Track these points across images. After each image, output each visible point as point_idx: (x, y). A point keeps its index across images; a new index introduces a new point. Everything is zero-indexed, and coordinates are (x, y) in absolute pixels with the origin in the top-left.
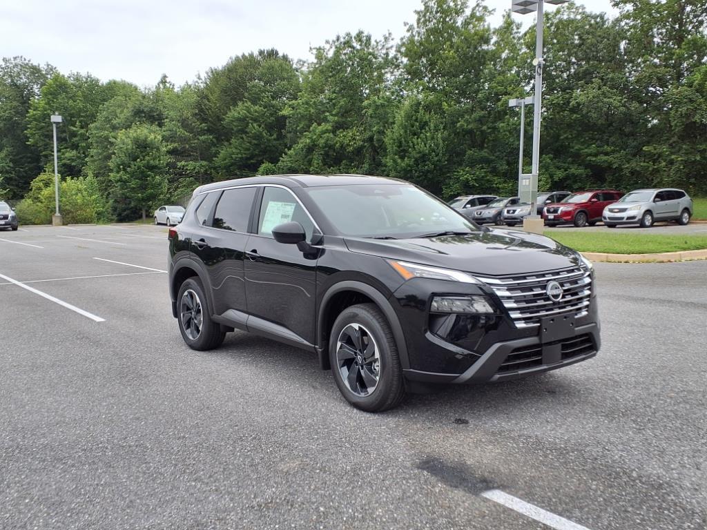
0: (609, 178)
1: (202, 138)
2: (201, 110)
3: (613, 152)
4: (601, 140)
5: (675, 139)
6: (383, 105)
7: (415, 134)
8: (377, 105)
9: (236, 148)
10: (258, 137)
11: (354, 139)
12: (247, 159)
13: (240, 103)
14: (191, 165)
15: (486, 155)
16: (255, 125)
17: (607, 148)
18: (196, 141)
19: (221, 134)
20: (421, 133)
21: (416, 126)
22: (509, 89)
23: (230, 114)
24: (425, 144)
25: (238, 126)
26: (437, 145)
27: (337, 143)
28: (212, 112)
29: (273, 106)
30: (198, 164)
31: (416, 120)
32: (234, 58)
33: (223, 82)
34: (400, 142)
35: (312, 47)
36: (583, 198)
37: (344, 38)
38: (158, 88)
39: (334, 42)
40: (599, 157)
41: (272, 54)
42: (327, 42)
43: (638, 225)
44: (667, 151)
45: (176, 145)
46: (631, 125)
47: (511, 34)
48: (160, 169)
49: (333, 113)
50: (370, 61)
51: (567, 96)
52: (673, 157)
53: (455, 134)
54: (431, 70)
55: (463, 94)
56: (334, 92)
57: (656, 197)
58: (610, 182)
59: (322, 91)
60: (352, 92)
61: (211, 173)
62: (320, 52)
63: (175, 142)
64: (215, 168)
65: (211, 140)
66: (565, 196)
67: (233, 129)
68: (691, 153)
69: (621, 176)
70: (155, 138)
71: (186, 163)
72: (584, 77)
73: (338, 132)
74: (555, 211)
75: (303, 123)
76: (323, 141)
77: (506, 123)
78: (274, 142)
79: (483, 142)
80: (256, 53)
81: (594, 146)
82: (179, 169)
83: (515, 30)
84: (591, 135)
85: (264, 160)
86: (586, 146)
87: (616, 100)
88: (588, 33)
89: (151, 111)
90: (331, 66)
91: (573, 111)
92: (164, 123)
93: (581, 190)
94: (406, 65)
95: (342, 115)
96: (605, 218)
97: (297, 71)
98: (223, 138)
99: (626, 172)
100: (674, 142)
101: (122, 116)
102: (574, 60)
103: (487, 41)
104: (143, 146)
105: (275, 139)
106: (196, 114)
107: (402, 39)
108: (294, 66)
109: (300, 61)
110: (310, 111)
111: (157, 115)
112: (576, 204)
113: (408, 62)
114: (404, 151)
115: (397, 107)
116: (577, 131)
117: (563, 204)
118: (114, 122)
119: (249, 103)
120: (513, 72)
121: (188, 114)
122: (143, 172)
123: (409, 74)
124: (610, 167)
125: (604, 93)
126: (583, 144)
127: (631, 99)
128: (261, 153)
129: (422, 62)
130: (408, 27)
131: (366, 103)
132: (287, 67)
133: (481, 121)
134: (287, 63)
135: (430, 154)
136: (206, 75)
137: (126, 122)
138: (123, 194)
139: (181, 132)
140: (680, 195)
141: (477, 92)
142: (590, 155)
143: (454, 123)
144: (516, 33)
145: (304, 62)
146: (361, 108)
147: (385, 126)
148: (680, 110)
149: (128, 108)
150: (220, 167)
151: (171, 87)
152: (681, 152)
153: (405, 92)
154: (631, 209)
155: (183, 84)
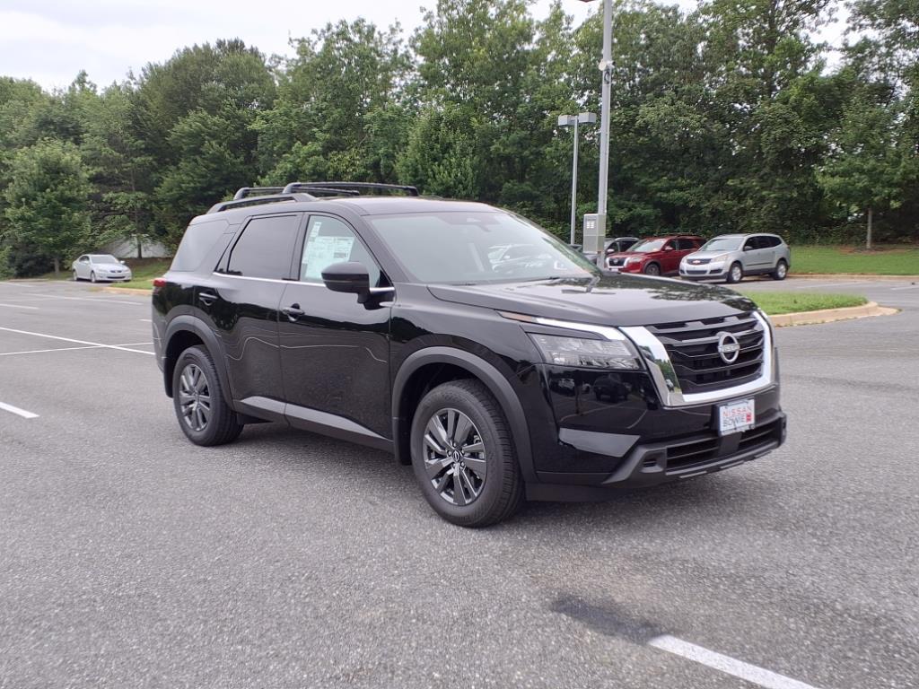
0: (684, 219)
1: (139, 158)
2: (136, 122)
3: (689, 186)
4: (674, 170)
5: (767, 170)
6: (392, 120)
7: (435, 159)
8: (383, 120)
9: (187, 175)
10: (218, 159)
11: (353, 164)
12: (203, 189)
13: (192, 113)
14: (122, 198)
15: (530, 189)
16: (214, 143)
17: (682, 182)
18: (130, 164)
19: (165, 155)
20: (443, 158)
21: (437, 149)
22: (558, 102)
23: (177, 127)
24: (449, 173)
25: (188, 144)
26: (465, 175)
27: (329, 169)
28: (153, 124)
29: (239, 117)
30: (132, 196)
31: (437, 141)
32: (182, 51)
33: (168, 83)
34: (416, 170)
35: (293, 38)
36: (655, 245)
37: (338, 27)
38: (72, 89)
39: (323, 31)
40: (671, 194)
41: (236, 46)
42: (314, 32)
43: (724, 280)
44: (756, 186)
45: (100, 169)
46: (712, 152)
47: (560, 30)
48: (80, 202)
49: (324, 128)
50: (374, 59)
51: (632, 113)
52: (764, 193)
53: (488, 161)
54: (455, 75)
55: (496, 107)
56: (325, 100)
57: (746, 244)
58: (686, 225)
59: (307, 99)
60: (348, 100)
61: (151, 209)
62: (304, 47)
63: (98, 165)
64: (157, 202)
65: (151, 164)
66: (630, 244)
67: (182, 148)
68: (786, 188)
69: (700, 217)
70: (73, 159)
71: (115, 195)
72: (652, 89)
73: (330, 155)
74: (620, 263)
75: (282, 141)
76: (310, 166)
77: (554, 147)
78: (241, 167)
79: (524, 171)
80: (213, 45)
81: (665, 178)
82: (106, 202)
83: (565, 25)
84: (661, 165)
85: (227, 191)
86: (655, 178)
87: (694, 119)
88: (658, 31)
89: (64, 122)
90: (319, 64)
91: (639, 132)
92: (83, 139)
93: (649, 235)
94: (422, 66)
95: (336, 133)
96: (683, 272)
97: (271, 71)
98: (168, 160)
99: (706, 213)
100: (766, 174)
101: (21, 128)
102: (639, 66)
103: (528, 39)
104: (55, 171)
105: (241, 163)
106: (129, 127)
107: (417, 30)
108: (267, 63)
109: (276, 56)
110: (291, 125)
111: (73, 128)
112: (647, 254)
113: (424, 63)
114: (421, 181)
115: (411, 122)
116: (644, 158)
117: (628, 254)
118: (10, 136)
119: (205, 113)
120: (562, 80)
121: (117, 126)
122: (54, 207)
123: (426, 78)
124: (685, 206)
125: (678, 110)
126: (651, 175)
127: (713, 117)
128: (223, 182)
129: (444, 63)
130: (425, 13)
131: (368, 116)
132: (257, 64)
133: (521, 143)
134: (258, 59)
135: (455, 186)
136: (142, 73)
137: (27, 136)
138: (26, 238)
139: (107, 151)
140: (775, 242)
141: (515, 105)
142: (660, 190)
143: (487, 146)
144: (566, 29)
145: (281, 59)
146: (361, 123)
147: (394, 148)
148: (774, 132)
149: (29, 117)
150: (164, 200)
151: (92, 89)
152: (773, 187)
153: (420, 103)
154: (715, 260)
155: (109, 84)
